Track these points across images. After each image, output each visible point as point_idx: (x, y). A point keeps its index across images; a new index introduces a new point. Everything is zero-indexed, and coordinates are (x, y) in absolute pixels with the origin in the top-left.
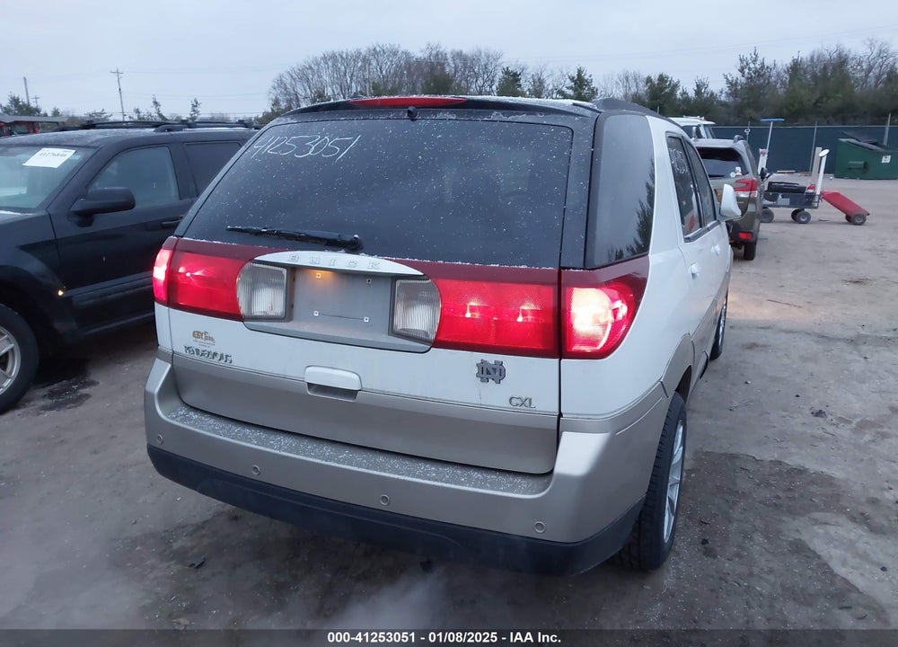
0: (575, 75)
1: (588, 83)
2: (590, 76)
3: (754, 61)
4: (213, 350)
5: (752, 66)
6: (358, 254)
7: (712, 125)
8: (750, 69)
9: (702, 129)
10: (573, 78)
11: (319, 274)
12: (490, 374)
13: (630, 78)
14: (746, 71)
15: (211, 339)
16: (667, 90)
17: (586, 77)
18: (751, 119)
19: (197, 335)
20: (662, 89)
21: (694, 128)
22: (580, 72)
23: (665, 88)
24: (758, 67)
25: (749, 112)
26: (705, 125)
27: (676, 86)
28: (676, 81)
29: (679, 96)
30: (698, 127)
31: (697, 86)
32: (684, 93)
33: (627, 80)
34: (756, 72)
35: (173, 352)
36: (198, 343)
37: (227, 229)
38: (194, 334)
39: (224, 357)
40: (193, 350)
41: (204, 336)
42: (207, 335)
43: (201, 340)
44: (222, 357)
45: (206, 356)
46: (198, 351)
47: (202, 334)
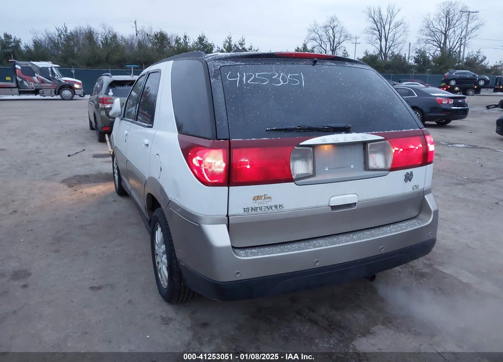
3: (66, 31)
4: (269, 204)
7: (59, 67)
8: (64, 35)
9: (54, 69)
11: (326, 147)
12: (408, 178)
14: (62, 36)
15: (270, 198)
18: (73, 64)
19: (256, 198)
21: (49, 69)
25: (71, 60)
26: (55, 67)
30: (51, 68)
34: (68, 37)
35: (227, 216)
36: (257, 203)
37: (267, 130)
38: (254, 199)
39: (278, 206)
40: (252, 208)
41: (263, 198)
42: (266, 196)
43: (260, 200)
44: (276, 207)
45: (263, 210)
46: (256, 209)
47: (261, 197)
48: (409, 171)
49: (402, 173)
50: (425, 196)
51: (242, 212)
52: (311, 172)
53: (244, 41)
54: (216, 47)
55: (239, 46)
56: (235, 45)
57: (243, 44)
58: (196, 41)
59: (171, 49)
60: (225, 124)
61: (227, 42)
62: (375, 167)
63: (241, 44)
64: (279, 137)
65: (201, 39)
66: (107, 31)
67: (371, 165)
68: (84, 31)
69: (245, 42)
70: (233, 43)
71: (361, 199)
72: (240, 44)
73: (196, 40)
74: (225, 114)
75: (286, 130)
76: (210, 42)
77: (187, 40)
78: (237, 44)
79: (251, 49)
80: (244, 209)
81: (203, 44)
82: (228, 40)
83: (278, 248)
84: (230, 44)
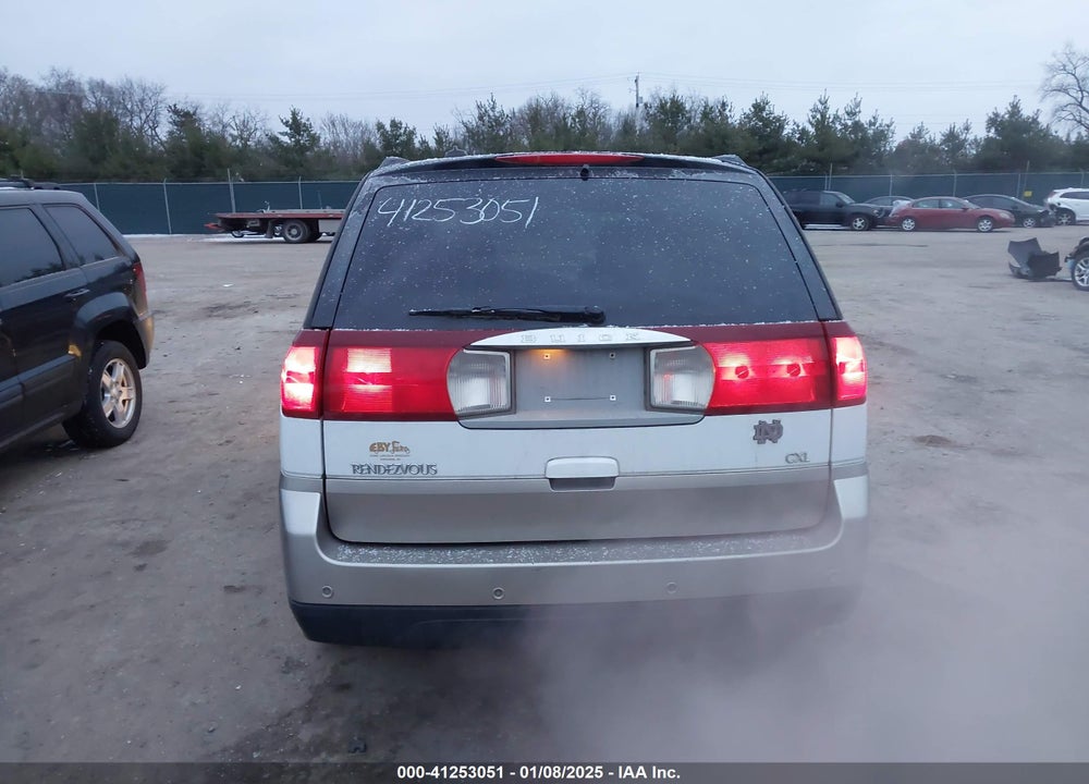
0: (289, 117)
1: (307, 128)
2: (308, 120)
3: (493, 108)
4: (405, 462)
5: (491, 114)
6: (605, 326)
10: (288, 122)
11: (548, 354)
12: (766, 434)
13: (337, 123)
14: (486, 118)
15: (406, 449)
16: (401, 138)
17: (303, 121)
19: (377, 447)
20: (397, 137)
22: (294, 114)
23: (400, 135)
24: (498, 115)
27: (412, 133)
28: (411, 128)
29: (417, 145)
31: (437, 134)
32: (424, 142)
33: (333, 124)
34: (496, 120)
35: (324, 477)
36: (379, 458)
37: (411, 314)
38: (372, 448)
39: (425, 468)
40: (369, 468)
41: (390, 448)
42: (396, 445)
43: (385, 453)
44: (420, 469)
45: (392, 472)
46: (377, 468)
47: (387, 446)
48: (768, 418)
49: (746, 423)
50: (837, 483)
51: (350, 472)
52: (504, 402)
53: (858, 105)
54: (791, 123)
55: (846, 117)
56: (836, 117)
57: (855, 114)
58: (748, 112)
59: (693, 133)
60: (334, 300)
61: (815, 110)
62: (668, 403)
63: (851, 114)
64: (430, 328)
65: (759, 108)
66: (588, 102)
67: (658, 397)
68: (544, 106)
69: (862, 107)
70: (831, 113)
71: (626, 469)
72: (848, 114)
73: (748, 108)
74: (341, 279)
75: (448, 314)
76: (777, 113)
77: (727, 112)
78: (841, 113)
79: (874, 124)
80: (354, 466)
81: (761, 119)
82: (820, 106)
83: (422, 554)
84: (823, 116)
